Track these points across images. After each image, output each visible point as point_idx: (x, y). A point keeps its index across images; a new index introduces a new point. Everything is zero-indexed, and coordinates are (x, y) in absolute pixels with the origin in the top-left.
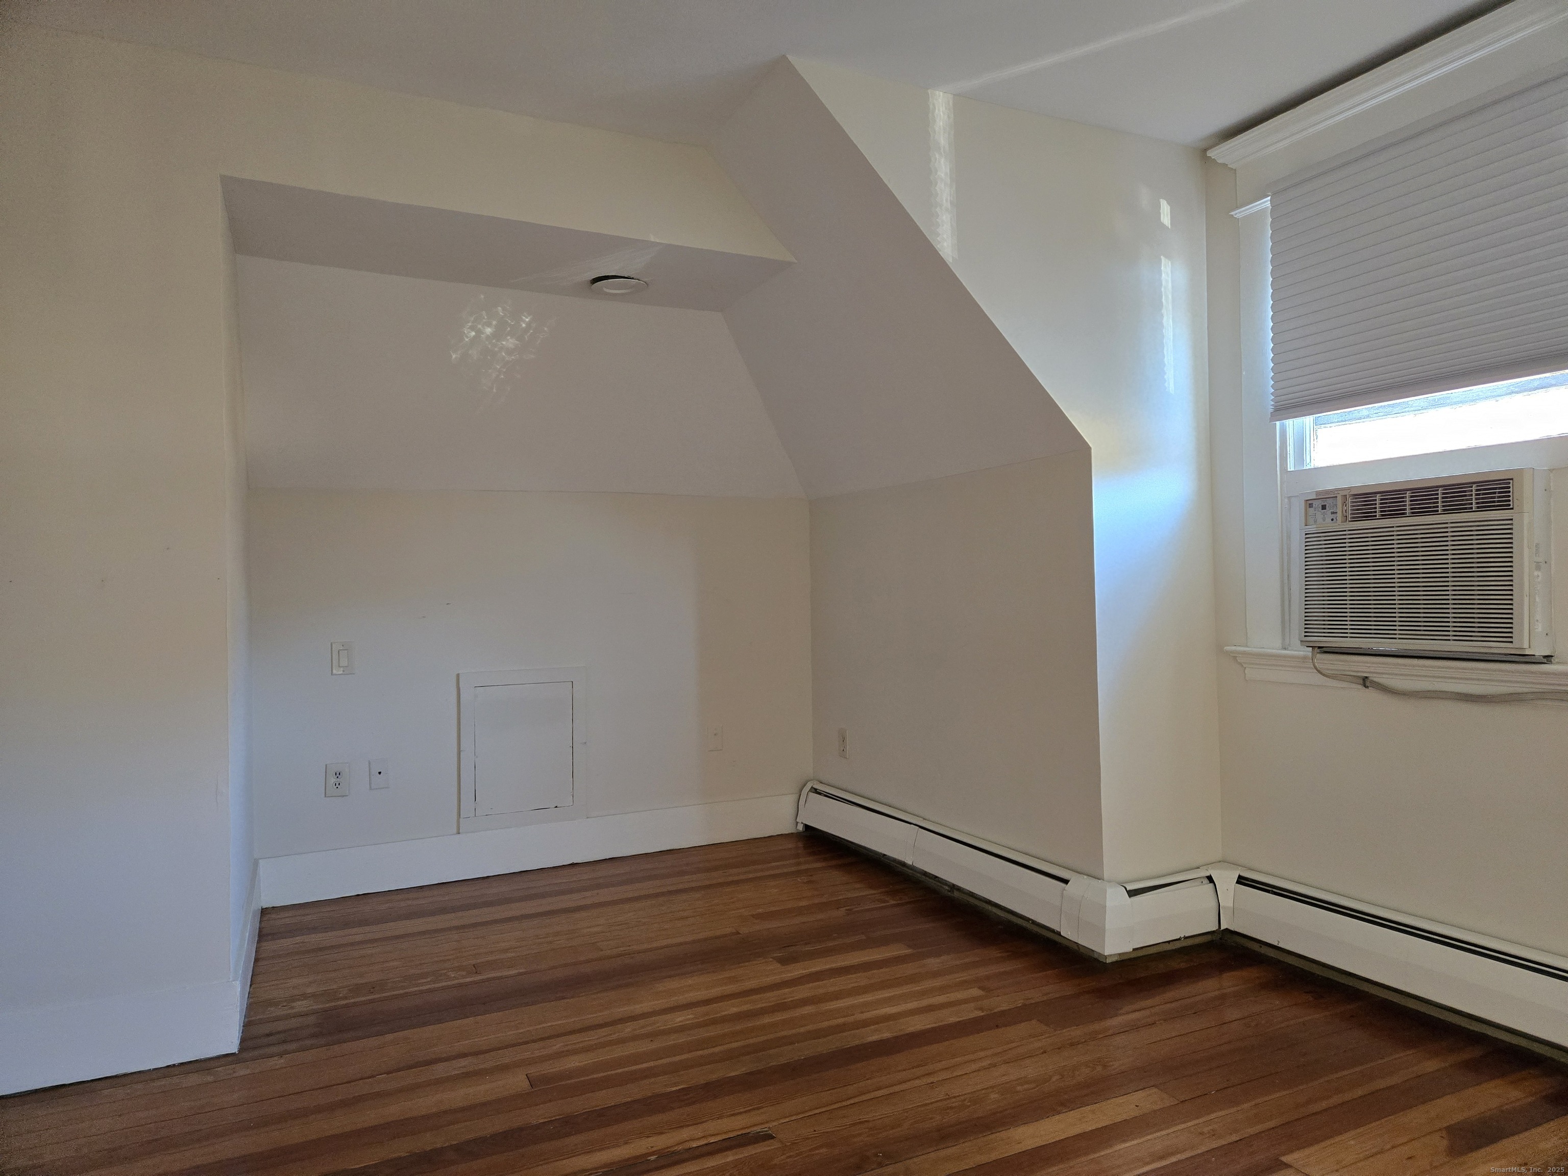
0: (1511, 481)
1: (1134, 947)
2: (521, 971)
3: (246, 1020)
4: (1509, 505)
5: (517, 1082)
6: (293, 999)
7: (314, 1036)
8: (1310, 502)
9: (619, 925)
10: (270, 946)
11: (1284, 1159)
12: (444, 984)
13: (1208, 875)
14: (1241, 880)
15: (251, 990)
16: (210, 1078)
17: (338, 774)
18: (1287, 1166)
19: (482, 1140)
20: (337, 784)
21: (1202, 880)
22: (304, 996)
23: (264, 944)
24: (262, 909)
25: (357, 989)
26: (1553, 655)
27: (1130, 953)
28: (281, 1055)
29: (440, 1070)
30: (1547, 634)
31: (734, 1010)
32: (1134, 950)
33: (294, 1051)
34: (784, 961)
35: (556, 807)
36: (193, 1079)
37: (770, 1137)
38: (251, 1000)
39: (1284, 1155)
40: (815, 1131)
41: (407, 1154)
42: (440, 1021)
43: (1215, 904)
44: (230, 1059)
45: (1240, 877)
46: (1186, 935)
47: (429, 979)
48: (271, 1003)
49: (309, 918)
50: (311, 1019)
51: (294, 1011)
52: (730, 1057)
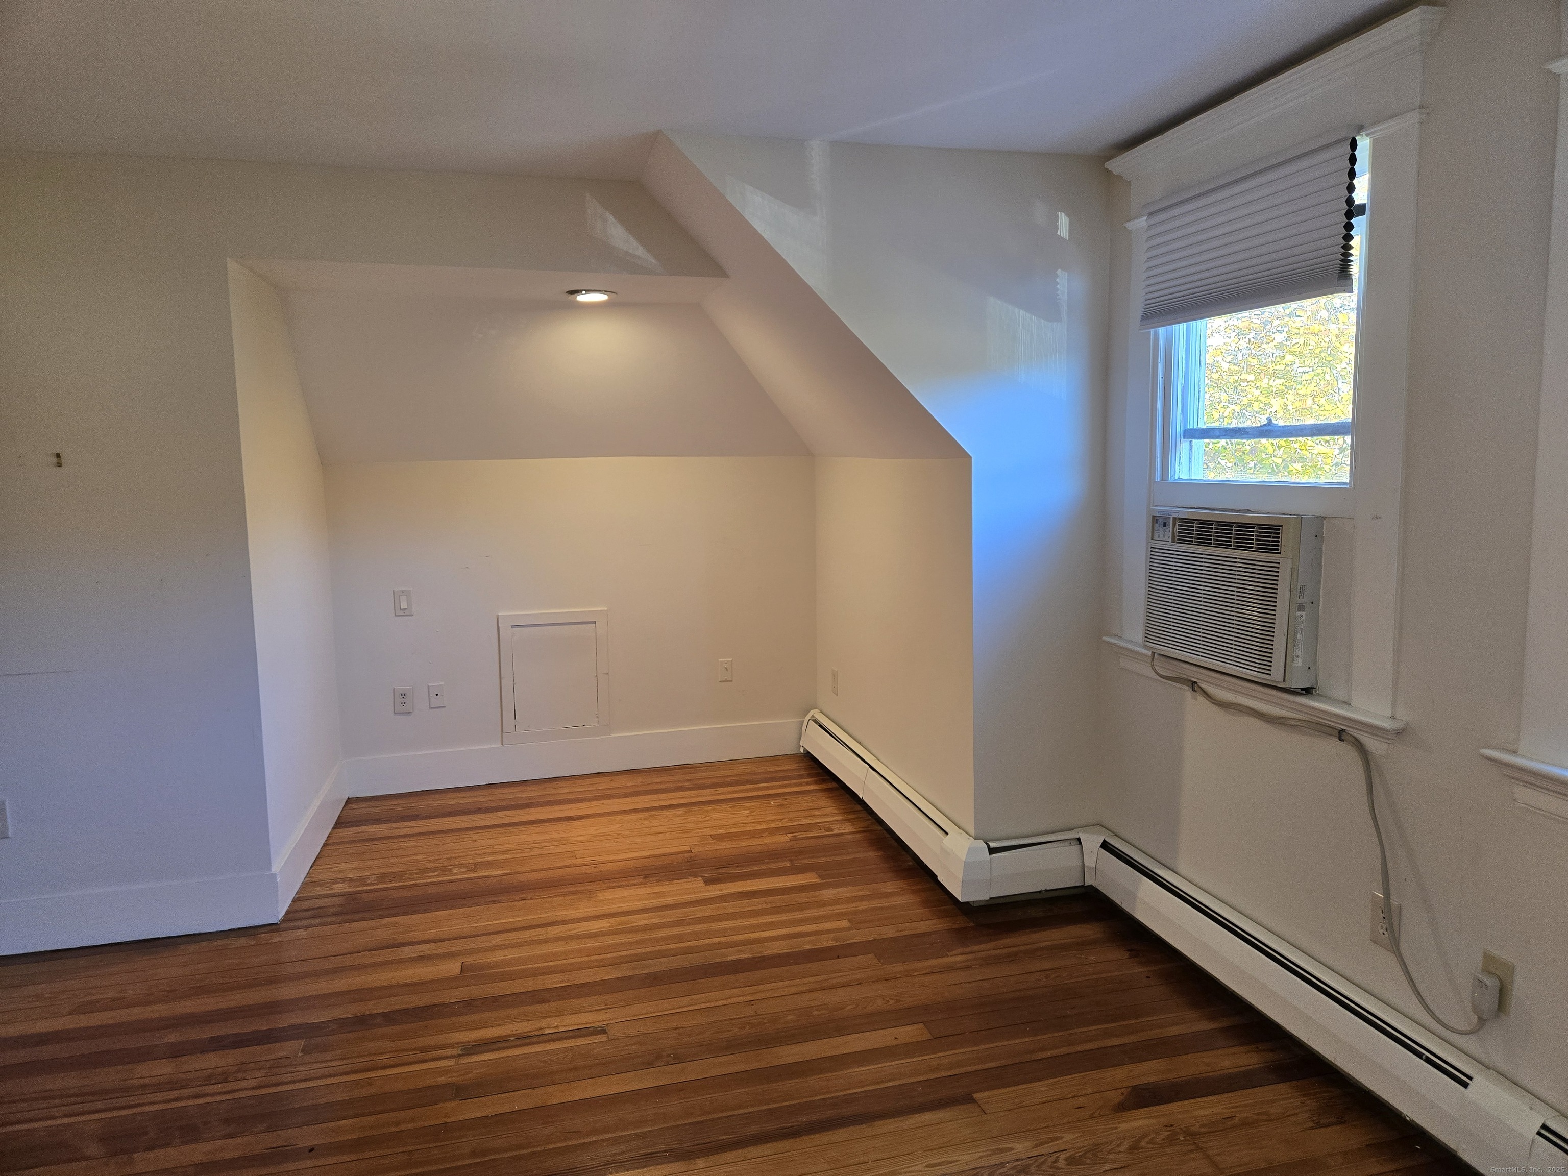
0: (1281, 528)
1: (991, 897)
2: (506, 872)
3: (297, 896)
4: (1278, 550)
5: (453, 968)
6: (336, 881)
7: (334, 914)
8: (1157, 518)
9: (602, 836)
10: (341, 833)
11: (975, 1096)
12: (448, 878)
13: (1077, 836)
14: (1105, 845)
15: (311, 871)
16: (253, 942)
17: (403, 695)
18: (973, 1101)
19: (405, 1011)
20: (403, 703)
21: (1072, 842)
22: (344, 880)
23: (336, 831)
24: (348, 798)
25: (382, 877)
26: (1315, 686)
27: (987, 901)
28: (306, 928)
29: (407, 952)
30: (1309, 668)
31: (644, 922)
32: (990, 898)
33: (315, 926)
34: (708, 882)
35: (584, 726)
36: (242, 941)
37: (603, 1031)
38: (307, 879)
39: (977, 1092)
40: (638, 1031)
41: (353, 1016)
42: (425, 911)
43: (1079, 863)
44: (273, 927)
45: (1104, 841)
46: (1048, 889)
47: (436, 873)
48: (319, 883)
49: (378, 810)
50: (341, 900)
51: (333, 891)
52: (615, 963)
